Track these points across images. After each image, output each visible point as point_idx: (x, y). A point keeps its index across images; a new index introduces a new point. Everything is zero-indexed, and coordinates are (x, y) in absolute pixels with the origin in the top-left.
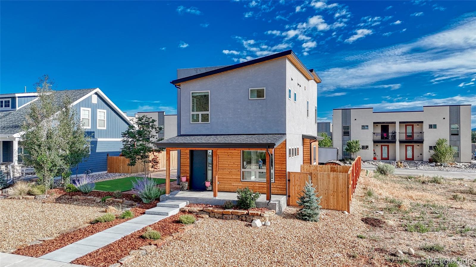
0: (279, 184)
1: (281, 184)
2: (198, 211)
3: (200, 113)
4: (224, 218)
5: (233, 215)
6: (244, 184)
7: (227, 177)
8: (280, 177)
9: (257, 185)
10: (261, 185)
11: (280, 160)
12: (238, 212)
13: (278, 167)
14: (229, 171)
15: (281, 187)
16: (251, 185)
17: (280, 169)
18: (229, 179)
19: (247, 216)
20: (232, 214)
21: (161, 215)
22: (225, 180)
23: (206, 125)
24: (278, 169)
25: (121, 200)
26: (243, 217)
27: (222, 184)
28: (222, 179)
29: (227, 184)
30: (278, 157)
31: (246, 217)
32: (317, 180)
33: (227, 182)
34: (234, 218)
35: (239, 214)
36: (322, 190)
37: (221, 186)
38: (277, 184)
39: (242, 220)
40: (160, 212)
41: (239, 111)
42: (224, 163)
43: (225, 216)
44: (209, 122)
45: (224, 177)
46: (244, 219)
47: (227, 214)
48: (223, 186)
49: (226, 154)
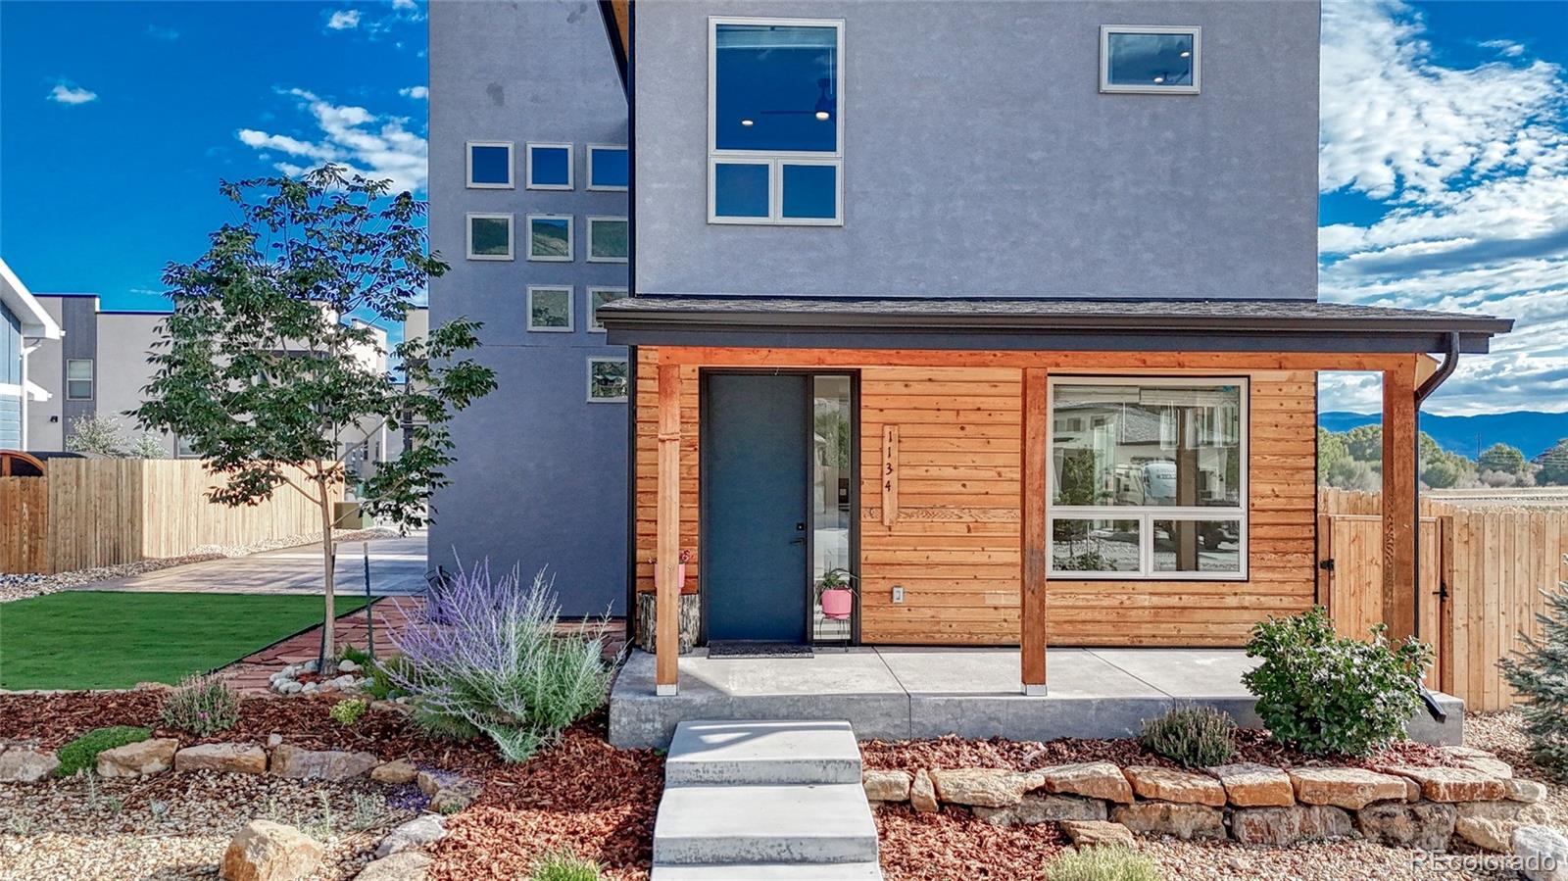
0: (1277, 588)
1: (1288, 588)
2: (1018, 799)
3: (776, 161)
4: (1243, 832)
5: (1309, 806)
6: (1063, 595)
7: (955, 557)
8: (1281, 545)
9: (1145, 600)
10: (1169, 595)
11: (1281, 446)
12: (1348, 788)
13: (1266, 489)
14: (967, 518)
15: (1287, 602)
16: (1106, 602)
17: (1280, 503)
18: (968, 572)
19: (1423, 810)
20: (1298, 802)
21: (803, 861)
22: (936, 573)
23: (815, 237)
24: (1269, 503)
25: (255, 754)
26: (1393, 816)
27: (922, 600)
28: (921, 573)
29: (951, 601)
30: (1271, 433)
31: (1416, 817)
32: (1479, 554)
33: (959, 589)
34: (1320, 831)
35: (1360, 800)
36: (1502, 609)
37: (911, 615)
38: (1262, 588)
39: (1390, 841)
40: (800, 841)
41: (1035, 156)
42: (934, 472)
43: (1256, 817)
44: (838, 220)
45: (935, 557)
46: (1403, 827)
47: (1266, 808)
48: (929, 612)
49: (950, 417)
